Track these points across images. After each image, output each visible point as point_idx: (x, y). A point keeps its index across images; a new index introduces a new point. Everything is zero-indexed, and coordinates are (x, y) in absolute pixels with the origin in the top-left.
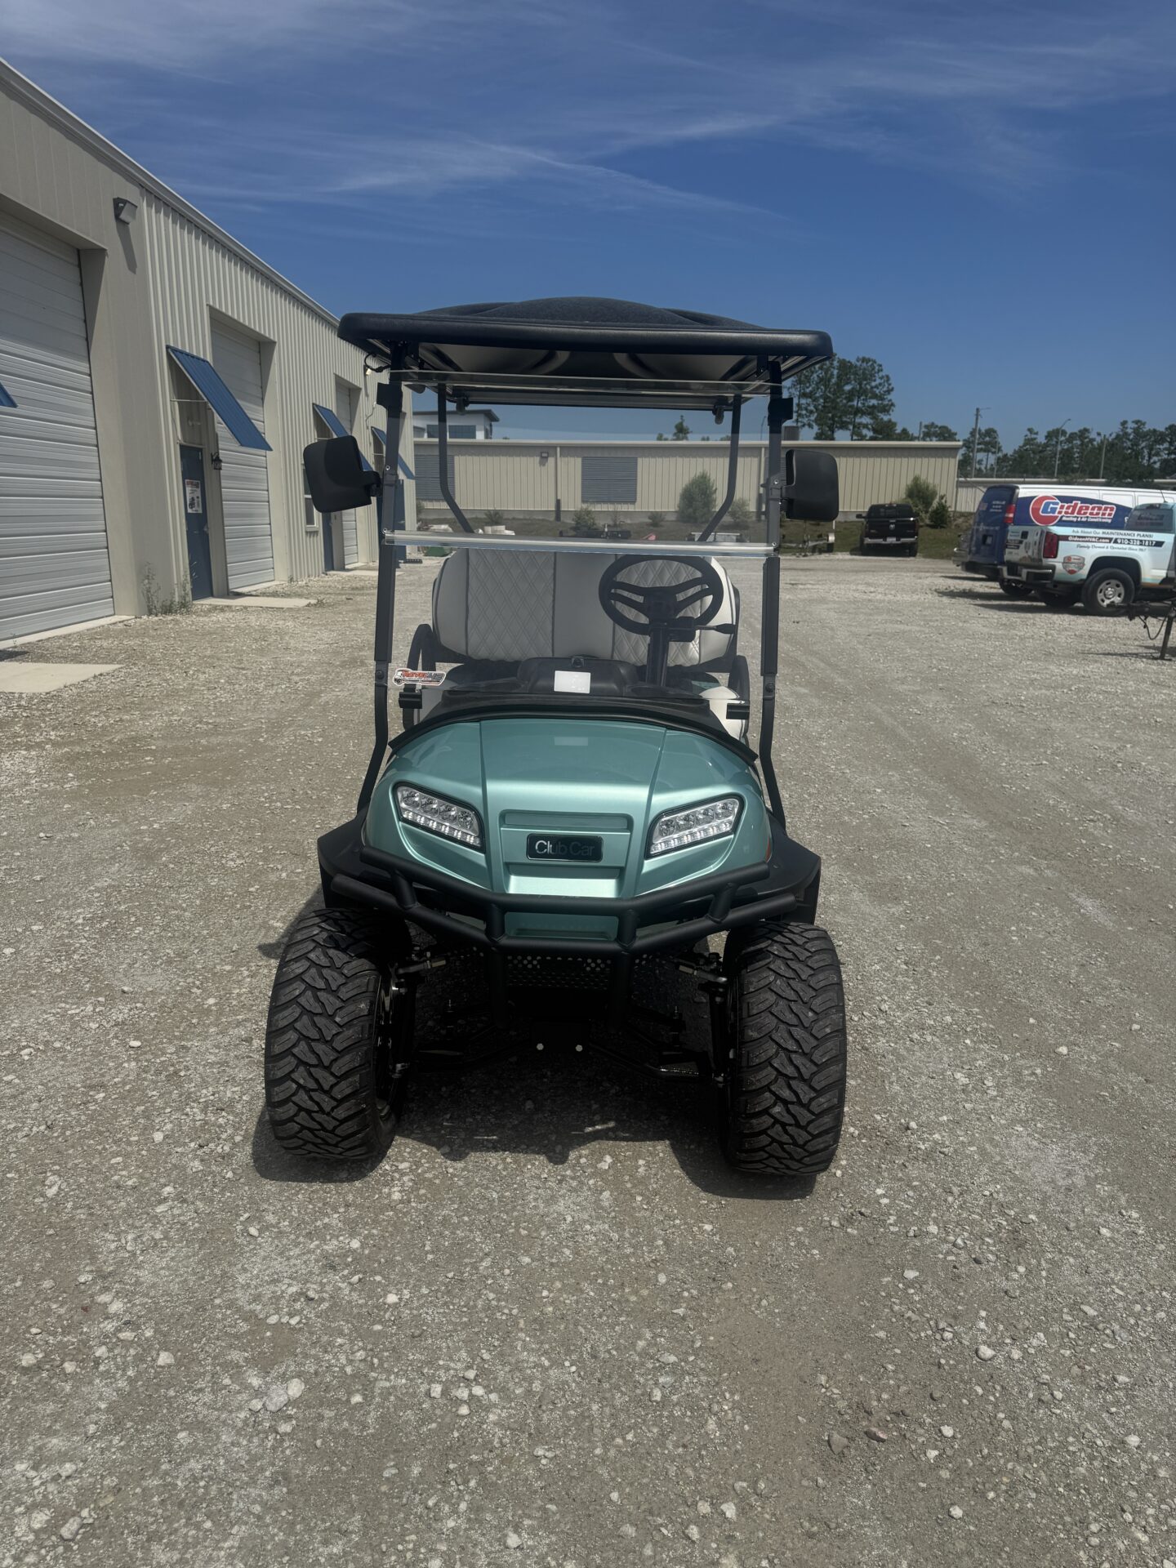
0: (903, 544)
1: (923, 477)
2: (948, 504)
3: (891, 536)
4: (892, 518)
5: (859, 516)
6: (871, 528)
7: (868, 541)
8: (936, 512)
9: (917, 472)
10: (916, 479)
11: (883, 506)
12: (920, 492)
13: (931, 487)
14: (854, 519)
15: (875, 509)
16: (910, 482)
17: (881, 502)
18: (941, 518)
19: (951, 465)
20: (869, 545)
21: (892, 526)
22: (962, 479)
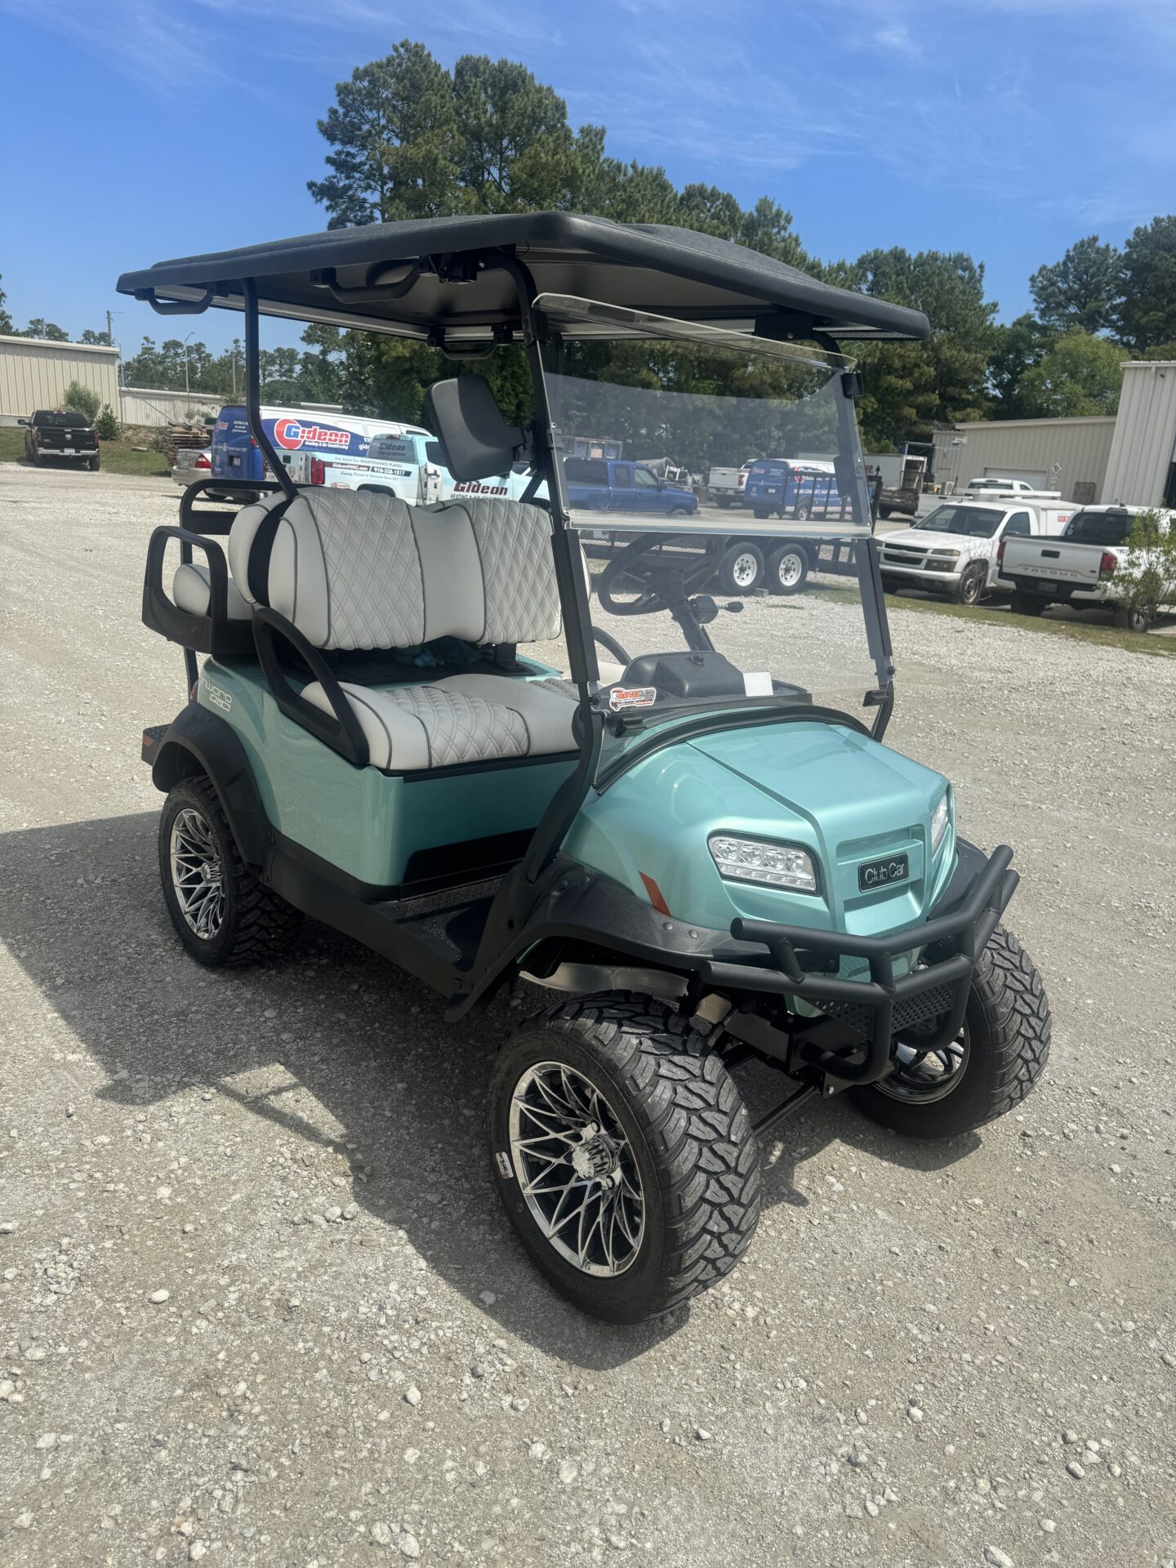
0: (84, 458)
1: (82, 384)
2: (114, 415)
3: (69, 446)
4: (67, 426)
5: (20, 422)
6: (43, 438)
7: (42, 451)
8: (102, 422)
9: (75, 378)
10: (74, 385)
11: (50, 413)
12: (79, 399)
13: (92, 395)
14: (16, 424)
15: (41, 417)
16: (67, 387)
17: (46, 408)
18: (109, 429)
19: (111, 372)
20: (44, 456)
21: (68, 436)
22: (124, 388)
